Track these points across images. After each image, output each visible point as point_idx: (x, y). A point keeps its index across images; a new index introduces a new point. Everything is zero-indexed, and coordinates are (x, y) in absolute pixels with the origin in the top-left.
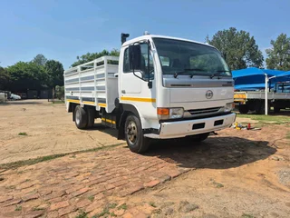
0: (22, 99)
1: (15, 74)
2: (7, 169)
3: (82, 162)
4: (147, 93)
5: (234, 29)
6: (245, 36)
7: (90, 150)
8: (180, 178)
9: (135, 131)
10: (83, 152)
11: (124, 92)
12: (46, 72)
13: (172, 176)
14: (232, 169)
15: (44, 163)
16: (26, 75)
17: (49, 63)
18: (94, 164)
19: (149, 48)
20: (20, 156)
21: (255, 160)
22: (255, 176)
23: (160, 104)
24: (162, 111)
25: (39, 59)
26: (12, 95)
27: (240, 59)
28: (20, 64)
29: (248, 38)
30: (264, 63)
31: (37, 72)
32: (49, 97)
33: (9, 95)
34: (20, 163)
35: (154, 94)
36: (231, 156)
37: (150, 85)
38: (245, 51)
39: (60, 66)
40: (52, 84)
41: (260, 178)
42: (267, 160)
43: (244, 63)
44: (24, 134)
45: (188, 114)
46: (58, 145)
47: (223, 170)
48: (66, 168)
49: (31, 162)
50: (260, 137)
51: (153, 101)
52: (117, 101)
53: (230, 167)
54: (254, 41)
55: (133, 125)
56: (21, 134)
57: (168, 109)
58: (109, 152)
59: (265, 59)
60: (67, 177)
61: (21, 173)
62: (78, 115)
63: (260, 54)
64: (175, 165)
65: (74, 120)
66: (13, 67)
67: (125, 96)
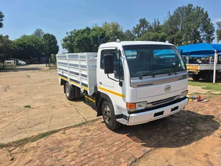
0: (27, 64)
1: (21, 45)
2: (16, 147)
3: (71, 140)
4: (119, 89)
5: (192, 5)
6: (200, 11)
7: (76, 126)
8: (143, 158)
9: (110, 114)
10: (71, 127)
11: (101, 83)
12: (43, 43)
13: (137, 158)
14: (183, 148)
15: (43, 140)
16: (29, 46)
17: (45, 36)
18: (79, 142)
19: (120, 54)
20: (26, 132)
21: (202, 137)
22: (201, 157)
23: (128, 100)
24: (130, 105)
25: (38, 32)
26: (20, 62)
27: (195, 31)
28: (24, 36)
29: (202, 12)
30: (215, 33)
31: (36, 43)
32: (47, 62)
33: (17, 62)
34: (26, 141)
35: (124, 91)
36: (183, 133)
37: (121, 84)
38: (199, 23)
39: (53, 38)
40: (48, 52)
41: (205, 159)
42: (211, 137)
43: (198, 33)
44: (29, 107)
45: (151, 105)
46: (53, 120)
47: (177, 149)
48: (58, 146)
49: (34, 139)
50: (207, 110)
51: (124, 96)
52: (96, 88)
53: (182, 146)
54: (207, 15)
55: (108, 109)
56: (26, 107)
57: (135, 103)
58: (90, 128)
59: (215, 30)
60: (59, 158)
61: (26, 151)
62: (67, 90)
63: (212, 26)
64: (140, 144)
65: (65, 92)
66: (19, 39)
67: (102, 86)
